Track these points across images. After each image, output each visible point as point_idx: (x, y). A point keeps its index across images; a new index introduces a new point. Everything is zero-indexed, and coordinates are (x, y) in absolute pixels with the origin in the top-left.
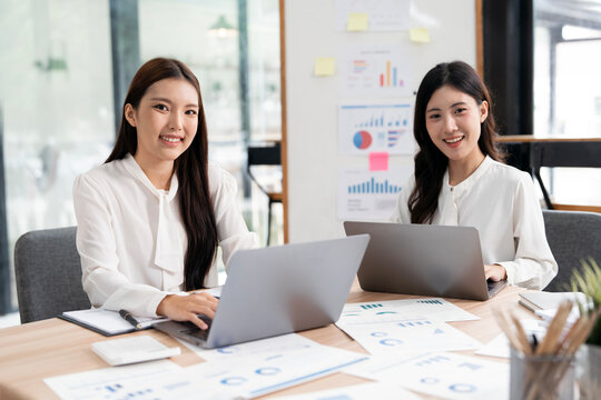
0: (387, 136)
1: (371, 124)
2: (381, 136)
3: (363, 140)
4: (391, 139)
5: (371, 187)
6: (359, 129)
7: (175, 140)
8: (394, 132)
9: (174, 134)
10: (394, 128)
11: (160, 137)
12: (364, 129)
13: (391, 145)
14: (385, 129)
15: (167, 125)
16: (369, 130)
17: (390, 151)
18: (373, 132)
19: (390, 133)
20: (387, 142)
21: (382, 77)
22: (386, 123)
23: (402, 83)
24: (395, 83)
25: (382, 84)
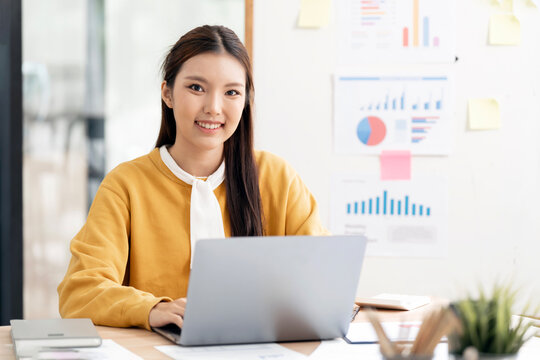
0: (410, 125)
1: (386, 107)
2: (400, 125)
3: (371, 132)
4: (415, 130)
5: (383, 205)
6: (367, 114)
7: (213, 126)
8: (422, 120)
9: (211, 119)
10: (421, 113)
11: (196, 122)
12: (374, 113)
13: (415, 140)
14: (407, 114)
15: (203, 109)
16: (381, 115)
17: (414, 149)
18: (388, 118)
19: (415, 120)
20: (410, 135)
21: (406, 31)
22: (408, 105)
23: (436, 42)
24: (426, 43)
25: (406, 43)
